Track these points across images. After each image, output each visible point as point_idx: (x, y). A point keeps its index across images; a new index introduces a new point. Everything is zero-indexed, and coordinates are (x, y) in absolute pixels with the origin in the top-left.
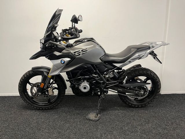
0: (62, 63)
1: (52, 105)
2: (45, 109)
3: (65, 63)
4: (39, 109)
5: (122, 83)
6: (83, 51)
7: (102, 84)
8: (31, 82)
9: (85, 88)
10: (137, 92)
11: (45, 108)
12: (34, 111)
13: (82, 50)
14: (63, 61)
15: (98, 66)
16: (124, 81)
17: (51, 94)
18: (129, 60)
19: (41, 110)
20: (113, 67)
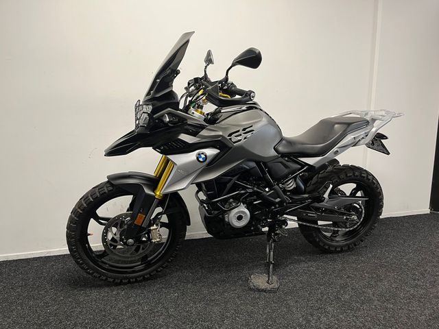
0: (201, 160)
1: (154, 267)
2: (136, 281)
3: (208, 160)
4: (121, 283)
5: (321, 200)
6: (247, 130)
7: (277, 206)
8: (99, 215)
9: (240, 218)
10: (345, 217)
11: (136, 278)
12: (106, 289)
13: (244, 130)
14: (203, 156)
15: (269, 164)
16: (326, 195)
17: (158, 240)
18: (335, 149)
19: (125, 284)
20: (300, 167)
